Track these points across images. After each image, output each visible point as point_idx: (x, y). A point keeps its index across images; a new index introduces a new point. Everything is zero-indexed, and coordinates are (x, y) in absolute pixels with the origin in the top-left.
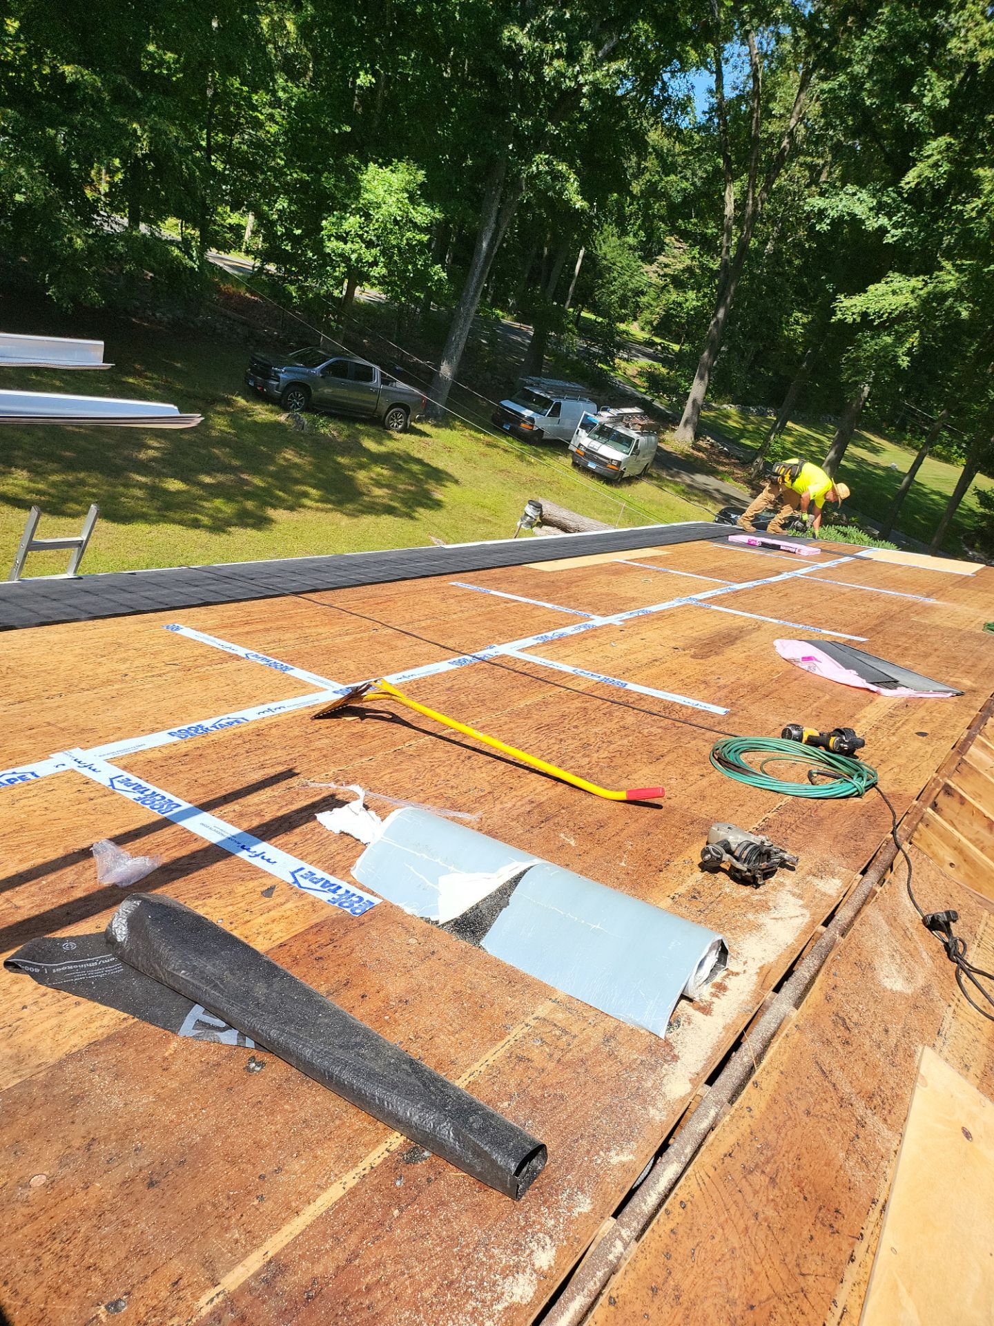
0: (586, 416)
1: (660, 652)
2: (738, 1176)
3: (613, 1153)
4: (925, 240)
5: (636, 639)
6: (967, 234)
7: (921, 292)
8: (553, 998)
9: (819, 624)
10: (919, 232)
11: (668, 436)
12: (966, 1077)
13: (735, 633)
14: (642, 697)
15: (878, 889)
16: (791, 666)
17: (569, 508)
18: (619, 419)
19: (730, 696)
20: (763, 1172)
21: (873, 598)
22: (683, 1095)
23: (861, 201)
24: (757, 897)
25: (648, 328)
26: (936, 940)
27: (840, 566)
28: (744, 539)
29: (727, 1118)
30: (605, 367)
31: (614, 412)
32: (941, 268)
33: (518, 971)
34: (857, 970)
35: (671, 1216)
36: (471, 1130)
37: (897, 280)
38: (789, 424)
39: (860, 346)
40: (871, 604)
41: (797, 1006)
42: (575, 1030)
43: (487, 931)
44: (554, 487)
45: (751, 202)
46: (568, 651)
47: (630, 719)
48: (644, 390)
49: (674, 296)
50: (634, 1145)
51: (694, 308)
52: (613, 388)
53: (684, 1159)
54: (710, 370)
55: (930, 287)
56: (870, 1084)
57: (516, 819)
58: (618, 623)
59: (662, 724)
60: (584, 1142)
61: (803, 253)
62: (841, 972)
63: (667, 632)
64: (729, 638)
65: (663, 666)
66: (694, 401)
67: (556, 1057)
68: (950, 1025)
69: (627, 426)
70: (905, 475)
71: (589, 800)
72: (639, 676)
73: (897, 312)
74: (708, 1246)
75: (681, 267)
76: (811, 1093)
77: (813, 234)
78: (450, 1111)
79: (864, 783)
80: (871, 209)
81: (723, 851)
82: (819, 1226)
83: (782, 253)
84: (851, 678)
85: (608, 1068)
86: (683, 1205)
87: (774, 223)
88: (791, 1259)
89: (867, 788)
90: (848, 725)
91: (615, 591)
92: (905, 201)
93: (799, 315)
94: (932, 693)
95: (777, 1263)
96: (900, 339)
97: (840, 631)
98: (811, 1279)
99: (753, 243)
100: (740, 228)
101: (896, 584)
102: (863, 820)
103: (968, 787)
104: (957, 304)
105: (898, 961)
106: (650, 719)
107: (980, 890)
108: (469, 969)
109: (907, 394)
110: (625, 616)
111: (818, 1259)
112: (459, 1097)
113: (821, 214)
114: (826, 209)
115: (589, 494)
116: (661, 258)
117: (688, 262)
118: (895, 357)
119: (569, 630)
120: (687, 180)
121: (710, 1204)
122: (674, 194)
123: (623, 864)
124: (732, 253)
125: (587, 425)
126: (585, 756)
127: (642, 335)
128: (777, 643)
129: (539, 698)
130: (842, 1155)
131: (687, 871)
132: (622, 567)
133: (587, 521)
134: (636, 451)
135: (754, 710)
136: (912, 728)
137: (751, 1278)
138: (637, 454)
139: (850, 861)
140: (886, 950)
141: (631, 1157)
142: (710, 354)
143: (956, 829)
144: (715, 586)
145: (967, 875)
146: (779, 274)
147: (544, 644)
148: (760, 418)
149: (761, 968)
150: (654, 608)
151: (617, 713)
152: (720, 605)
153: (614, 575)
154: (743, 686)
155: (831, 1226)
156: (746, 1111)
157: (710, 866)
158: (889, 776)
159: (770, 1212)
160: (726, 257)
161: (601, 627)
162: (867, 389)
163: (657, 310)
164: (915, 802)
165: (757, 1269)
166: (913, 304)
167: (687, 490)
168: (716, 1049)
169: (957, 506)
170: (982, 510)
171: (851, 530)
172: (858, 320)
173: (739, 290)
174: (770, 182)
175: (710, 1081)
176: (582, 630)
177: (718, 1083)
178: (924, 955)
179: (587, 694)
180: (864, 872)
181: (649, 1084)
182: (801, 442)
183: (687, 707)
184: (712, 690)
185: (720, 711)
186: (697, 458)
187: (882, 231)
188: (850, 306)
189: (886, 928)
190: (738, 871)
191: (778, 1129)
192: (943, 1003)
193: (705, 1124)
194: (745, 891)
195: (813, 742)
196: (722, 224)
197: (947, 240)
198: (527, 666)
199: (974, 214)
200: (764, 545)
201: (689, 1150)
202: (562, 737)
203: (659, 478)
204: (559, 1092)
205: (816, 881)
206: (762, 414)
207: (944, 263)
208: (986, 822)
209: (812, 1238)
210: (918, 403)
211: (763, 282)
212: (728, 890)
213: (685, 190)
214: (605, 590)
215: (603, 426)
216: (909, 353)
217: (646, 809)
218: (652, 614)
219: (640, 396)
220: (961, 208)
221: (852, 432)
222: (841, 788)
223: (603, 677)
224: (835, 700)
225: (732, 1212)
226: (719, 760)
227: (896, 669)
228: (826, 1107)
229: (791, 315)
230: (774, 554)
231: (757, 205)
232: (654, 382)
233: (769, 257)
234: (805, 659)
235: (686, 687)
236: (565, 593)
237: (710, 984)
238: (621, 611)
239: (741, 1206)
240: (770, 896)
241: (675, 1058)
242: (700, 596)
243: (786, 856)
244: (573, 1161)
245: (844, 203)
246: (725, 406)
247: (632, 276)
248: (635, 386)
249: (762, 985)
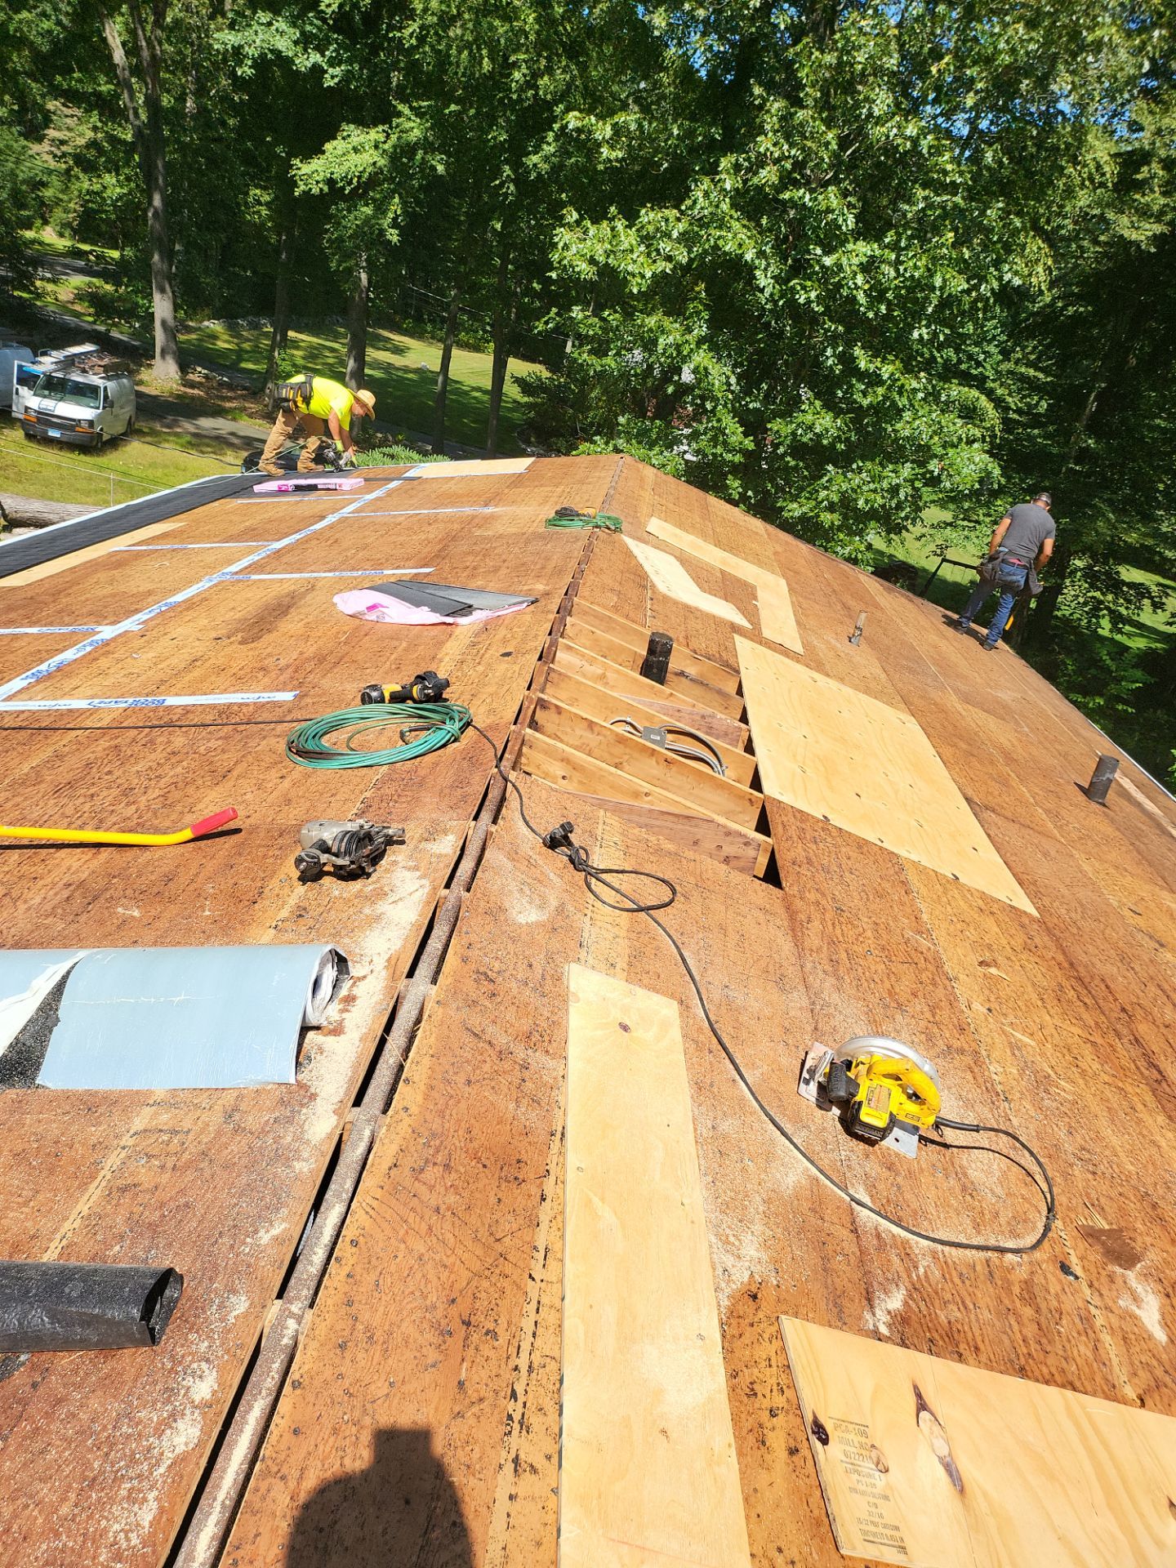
0: (20, 367)
1: (200, 648)
2: (408, 1182)
3: (262, 1233)
4: (370, 79)
5: (165, 641)
6: (413, 68)
7: (386, 147)
8: (151, 1102)
9: (379, 565)
10: (361, 69)
11: (145, 375)
12: (614, 976)
13: (286, 601)
14: (187, 710)
15: (493, 828)
16: (358, 621)
17: (43, 497)
18: (69, 363)
19: (296, 676)
20: (435, 1164)
21: (431, 521)
22: (329, 1131)
23: (282, 33)
24: (371, 887)
25: (67, 233)
26: (560, 857)
27: (390, 494)
28: (272, 486)
29: (384, 1130)
30: (25, 295)
31: (58, 355)
32: (399, 114)
33: (96, 1092)
34: (488, 918)
35: (343, 1262)
36: (71, 1302)
37: (355, 135)
38: (291, 334)
39: (339, 223)
40: (430, 528)
41: (434, 981)
42: (187, 1124)
43: (40, 1064)
44: (11, 473)
45: (144, 44)
46: (75, 682)
47: (179, 740)
48: (91, 319)
49: (85, 183)
50: (284, 1211)
51: (120, 198)
52: (47, 322)
53: (346, 1196)
54: (170, 278)
55: (394, 138)
56: (525, 1025)
57: (53, 913)
58: (136, 628)
59: (221, 734)
60: (225, 1239)
61: (237, 110)
62: (473, 928)
63: (203, 622)
64: (281, 608)
65: (207, 664)
66: (164, 323)
67: (170, 1165)
68: (589, 933)
69: (84, 371)
70: (438, 374)
71: (147, 854)
72: (179, 686)
73: (366, 175)
74: (393, 1268)
75: (81, 142)
76: (467, 1061)
77: (239, 83)
78: (35, 1295)
79: (458, 725)
80: (296, 43)
81: (318, 852)
82: (504, 1185)
83: (210, 112)
84: (424, 615)
85: (237, 1146)
86: (354, 1243)
87: (186, 73)
88: (483, 1233)
89: (463, 729)
90: (433, 668)
91: (122, 588)
92: (334, 29)
93: (258, 192)
94: (509, 608)
95: (469, 1243)
96: (381, 208)
97: (404, 567)
98: (507, 1240)
99: (166, 101)
100: (142, 79)
101: (453, 499)
102: (465, 764)
103: (563, 695)
104: (429, 157)
105: (528, 892)
106: (204, 732)
107: (595, 792)
108: (28, 1119)
109: (411, 276)
110: (143, 616)
111: (510, 1217)
112: (45, 1273)
113: (237, 51)
114: (241, 46)
115: (65, 472)
116: (51, 133)
117: (90, 134)
118: (382, 232)
119: (69, 655)
120: (48, 17)
121: (385, 1225)
122: (39, 40)
123: (207, 913)
124: (144, 117)
125: (27, 379)
126: (128, 804)
127: (63, 243)
128: (336, 599)
129: (49, 752)
130: (512, 1106)
131: (287, 890)
132: (125, 555)
133: (72, 508)
134: (109, 403)
135: (326, 683)
136: (495, 651)
137: (446, 1273)
138: (112, 406)
139: (460, 811)
140: (513, 886)
141: (283, 1227)
142: (162, 258)
143: (561, 741)
144: (251, 552)
145: (580, 782)
146: (215, 140)
147: (38, 681)
148: (255, 333)
149: (389, 960)
150: (179, 597)
151: (160, 740)
152: (262, 572)
153: (116, 568)
154: (308, 660)
155: (516, 1178)
156: (402, 1112)
157: (312, 874)
158: (482, 709)
159: (452, 1199)
160: (137, 123)
161: (114, 639)
162: (364, 276)
163: (72, 205)
164: (513, 727)
165: (448, 1261)
166: (382, 162)
167: (194, 441)
168: (355, 1068)
169: (500, 400)
170: (526, 399)
171: (397, 450)
172: (326, 189)
173: (169, 166)
174: (160, 15)
175: (357, 1102)
176: (89, 649)
177: (366, 1099)
178: (552, 875)
179: (117, 727)
180: (476, 818)
181: (289, 1139)
182: (313, 354)
183: (247, 705)
184: (273, 675)
185: (287, 696)
186: (193, 398)
187: (317, 71)
188: (311, 173)
189: (509, 865)
190: (341, 867)
191: (441, 1114)
192: (579, 915)
193: (361, 1148)
194: (356, 886)
195: (397, 698)
196: (116, 76)
197: (396, 78)
198: (22, 717)
199: (414, 41)
200: (298, 488)
201: (349, 1185)
202: (92, 791)
203: (153, 433)
204: (182, 1201)
205: (428, 846)
206: (256, 326)
207: (400, 107)
208: (585, 724)
209: (499, 1200)
210: (427, 286)
211: (197, 152)
212: (337, 893)
213: (50, 32)
214: (108, 590)
215: (49, 378)
216: (395, 224)
217: (222, 839)
218: (179, 604)
219: (89, 327)
220: (399, 34)
221: (365, 331)
222: (437, 738)
223: (131, 700)
224: (412, 646)
225: (411, 1220)
226: (299, 753)
227: (468, 593)
228: (487, 1067)
229: (247, 194)
230: (312, 497)
231: (154, 48)
232: (101, 305)
233: (193, 117)
234: (372, 608)
235: (240, 681)
236: (52, 608)
237: (336, 1001)
238: (137, 611)
239: (419, 1210)
240: (384, 881)
241: (313, 1097)
242: (234, 568)
243: (390, 832)
244: (215, 1266)
245: (261, 36)
246: (206, 323)
247: (18, 162)
248: (77, 315)
249: (393, 978)
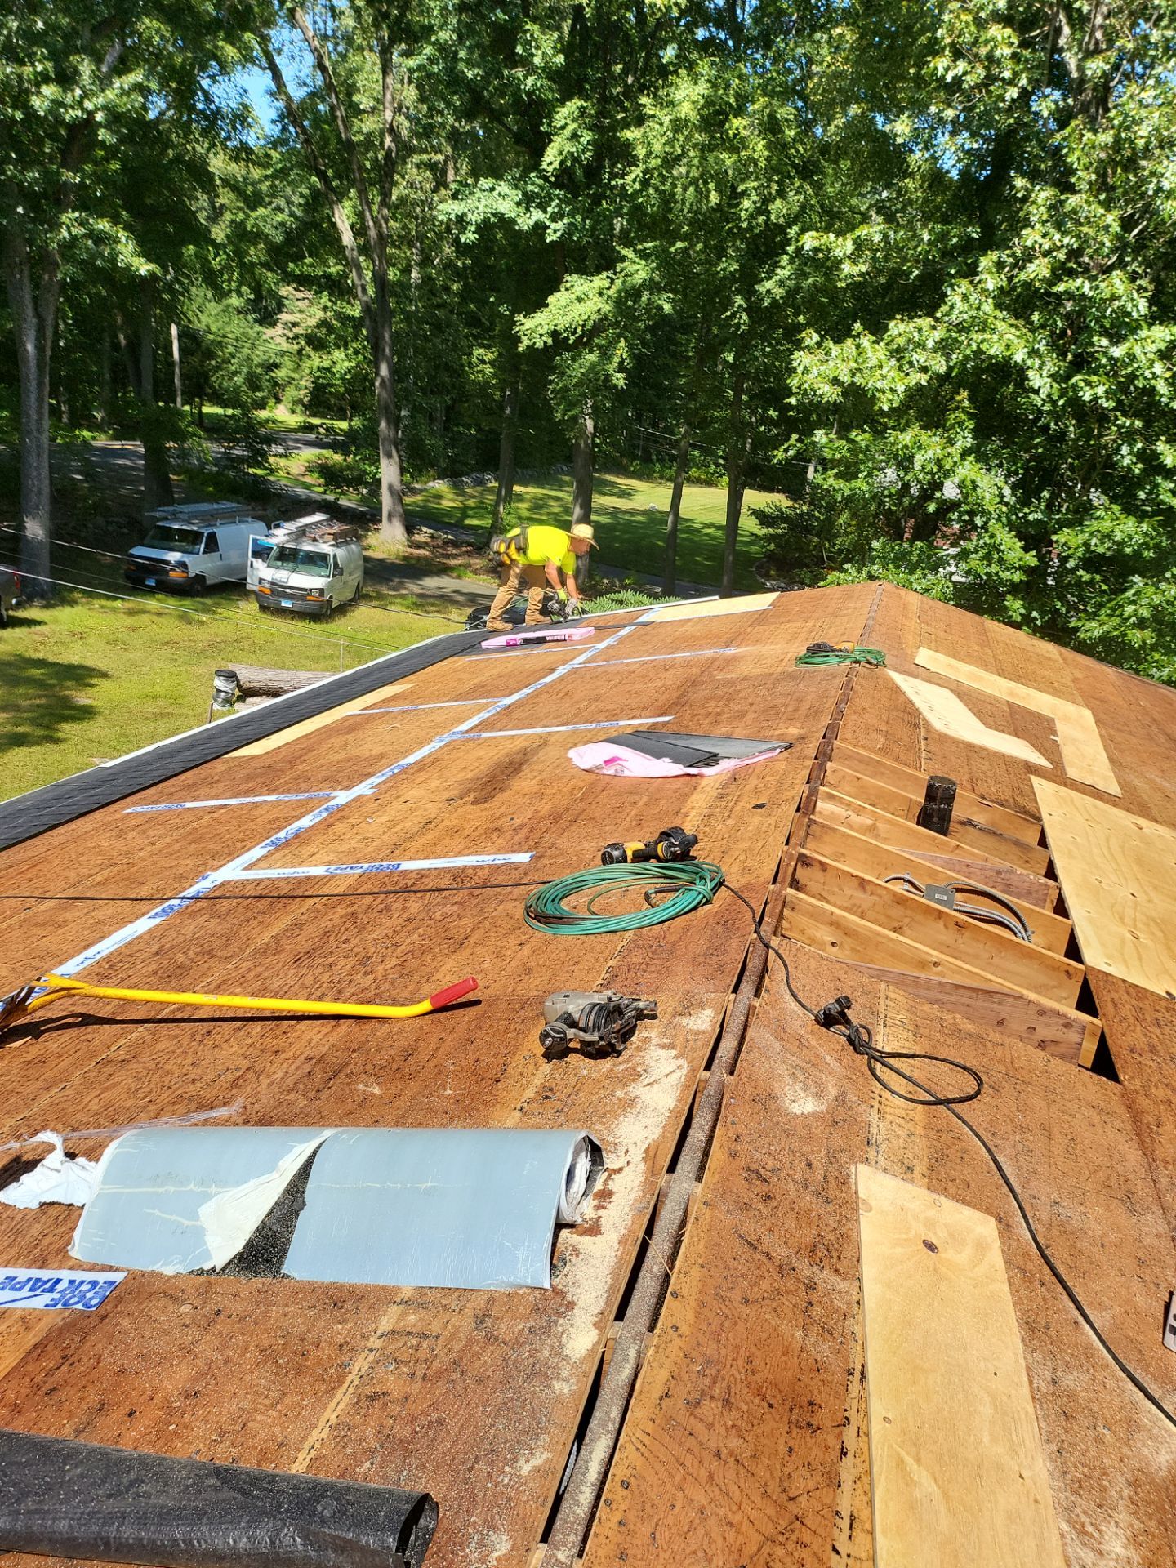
0: (255, 541)
1: (432, 810)
2: (682, 1416)
3: (521, 1462)
4: (593, 228)
5: (398, 805)
6: (638, 211)
7: (610, 292)
8: (398, 1300)
9: (613, 716)
10: (584, 220)
11: (372, 539)
12: (912, 1181)
13: (518, 758)
14: (422, 874)
15: (756, 1003)
16: (593, 777)
17: (274, 666)
18: (301, 533)
19: (531, 836)
20: (712, 1397)
21: (667, 667)
22: (590, 1346)
23: (503, 197)
24: (622, 1067)
25: (299, 408)
26: (836, 1037)
27: (623, 641)
28: (500, 641)
29: (651, 1351)
30: (259, 472)
31: (291, 526)
32: (623, 259)
33: (342, 1285)
34: (758, 1107)
35: (614, 1506)
36: (323, 1521)
37: (577, 284)
38: (516, 488)
39: (563, 373)
40: (667, 674)
41: (699, 1178)
42: (436, 1328)
43: (286, 1251)
44: (246, 645)
45: (371, 223)
46: (311, 849)
47: (414, 906)
48: (321, 489)
49: (317, 360)
50: (545, 1438)
51: (349, 371)
52: (279, 495)
53: (613, 1427)
54: (396, 443)
55: (618, 283)
56: (808, 1235)
57: (295, 1089)
58: (370, 792)
59: (457, 899)
60: (482, 1465)
61: (460, 275)
62: (739, 1116)
63: (435, 783)
64: (512, 767)
65: (441, 826)
66: (390, 488)
67: (419, 1374)
68: (878, 1128)
69: (315, 540)
70: (668, 513)
71: (386, 1028)
72: (413, 850)
73: (591, 323)
74: (670, 1520)
75: (312, 322)
76: (743, 1275)
77: (461, 248)
78: (287, 1511)
79: (709, 885)
80: (518, 204)
81: (565, 1027)
82: (795, 1431)
83: (434, 280)
84: (665, 767)
85: (490, 1357)
86: (625, 1484)
87: (411, 246)
88: (774, 1488)
89: (715, 890)
91: (355, 752)
92: (555, 186)
93: (482, 351)
94: (759, 755)
95: (757, 1498)
96: (606, 354)
97: (639, 717)
98: (803, 1499)
99: (392, 274)
100: (369, 257)
101: (691, 642)
102: (720, 929)
103: (828, 849)
104: (655, 297)
105: (801, 1077)
106: (439, 897)
107: (871, 961)
108: (274, 1312)
109: (638, 417)
110: (376, 780)
111: (804, 1472)
112: (295, 1487)
113: (461, 219)
114: (464, 214)
115: (295, 641)
116: (284, 317)
117: (320, 314)
118: (608, 378)
119: (306, 822)
120: (281, 210)
121: (658, 1466)
122: (274, 233)
123: (449, 1092)
124: (371, 292)
125: (261, 552)
126: (366, 974)
127: (294, 420)
128: (572, 754)
129: (288, 920)
130: (799, 1333)
131: (531, 1068)
132: (357, 719)
133: (303, 675)
134: (338, 571)
135: (563, 842)
136: (747, 803)
137: (733, 1533)
138: (341, 574)
139: (716, 982)
140: (783, 1070)
141: (544, 1456)
142: (388, 423)
143: (828, 902)
144: (481, 709)
145: (853, 950)
146: (439, 306)
147: (276, 849)
148: (479, 489)
149: (646, 1151)
150: (411, 759)
151: (396, 906)
152: (493, 729)
153: (349, 733)
154: (543, 818)
155: (809, 1425)
156: (671, 1331)
157: (557, 1051)
158: (735, 868)
159: (734, 1442)
160: (365, 298)
161: (348, 804)
162: (590, 423)
163: (303, 383)
164: (772, 887)
165: (734, 1519)
166: (607, 308)
167: (419, 601)
168: (615, 1274)
169: (736, 534)
170: (764, 531)
171: (625, 594)
172: (550, 341)
173: (395, 336)
174: (386, 193)
175: (620, 1316)
176: (325, 815)
177: (629, 1313)
178: (828, 1058)
179: (352, 894)
180: (735, 990)
181: (546, 1353)
182: (538, 505)
183: (482, 867)
184: (508, 836)
185: (523, 857)
186: (419, 558)
187: (539, 228)
188: (534, 328)
189: (777, 1045)
190: (590, 1044)
191: (716, 1337)
192: (864, 1107)
193: (627, 1371)
194: (606, 1065)
195: (640, 857)
196: (345, 257)
197: (618, 223)
198: (262, 885)
199: (637, 186)
200: (527, 642)
201: (615, 1414)
202: (331, 960)
203: (380, 596)
204: (434, 1416)
205: (684, 1021)
206: (480, 482)
207: (624, 252)
208: (856, 882)
209: (791, 1450)
210: (655, 425)
211: (423, 320)
212: (585, 1072)
213: (283, 224)
214: (342, 755)
215: (282, 548)
216: (621, 368)
217: (461, 1011)
218: (411, 766)
219: (318, 497)
220: (622, 182)
221: (592, 478)
222: (685, 900)
223: (366, 866)
224: (654, 800)
225: (688, 1463)
226: (537, 918)
227: (713, 741)
228: (765, 1285)
229: (470, 354)
230: (541, 649)
231: (381, 226)
232: (331, 475)
233: (418, 287)
234: (608, 762)
235: (474, 843)
236: (289, 775)
237: (591, 1196)
238: (370, 775)
239: (696, 1451)
240: (637, 1060)
241: (571, 1306)
242: (465, 726)
243: (641, 1005)
244: (473, 1496)
245: (483, 202)
246: (431, 484)
247: (253, 347)
248: (308, 486)
249: (652, 1171)
